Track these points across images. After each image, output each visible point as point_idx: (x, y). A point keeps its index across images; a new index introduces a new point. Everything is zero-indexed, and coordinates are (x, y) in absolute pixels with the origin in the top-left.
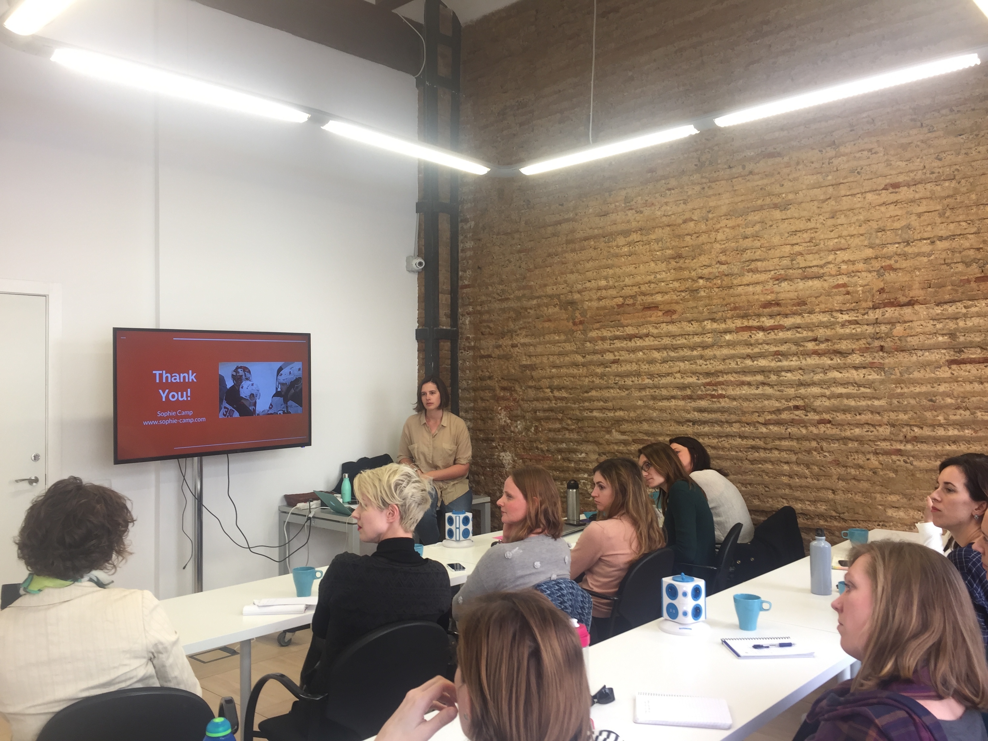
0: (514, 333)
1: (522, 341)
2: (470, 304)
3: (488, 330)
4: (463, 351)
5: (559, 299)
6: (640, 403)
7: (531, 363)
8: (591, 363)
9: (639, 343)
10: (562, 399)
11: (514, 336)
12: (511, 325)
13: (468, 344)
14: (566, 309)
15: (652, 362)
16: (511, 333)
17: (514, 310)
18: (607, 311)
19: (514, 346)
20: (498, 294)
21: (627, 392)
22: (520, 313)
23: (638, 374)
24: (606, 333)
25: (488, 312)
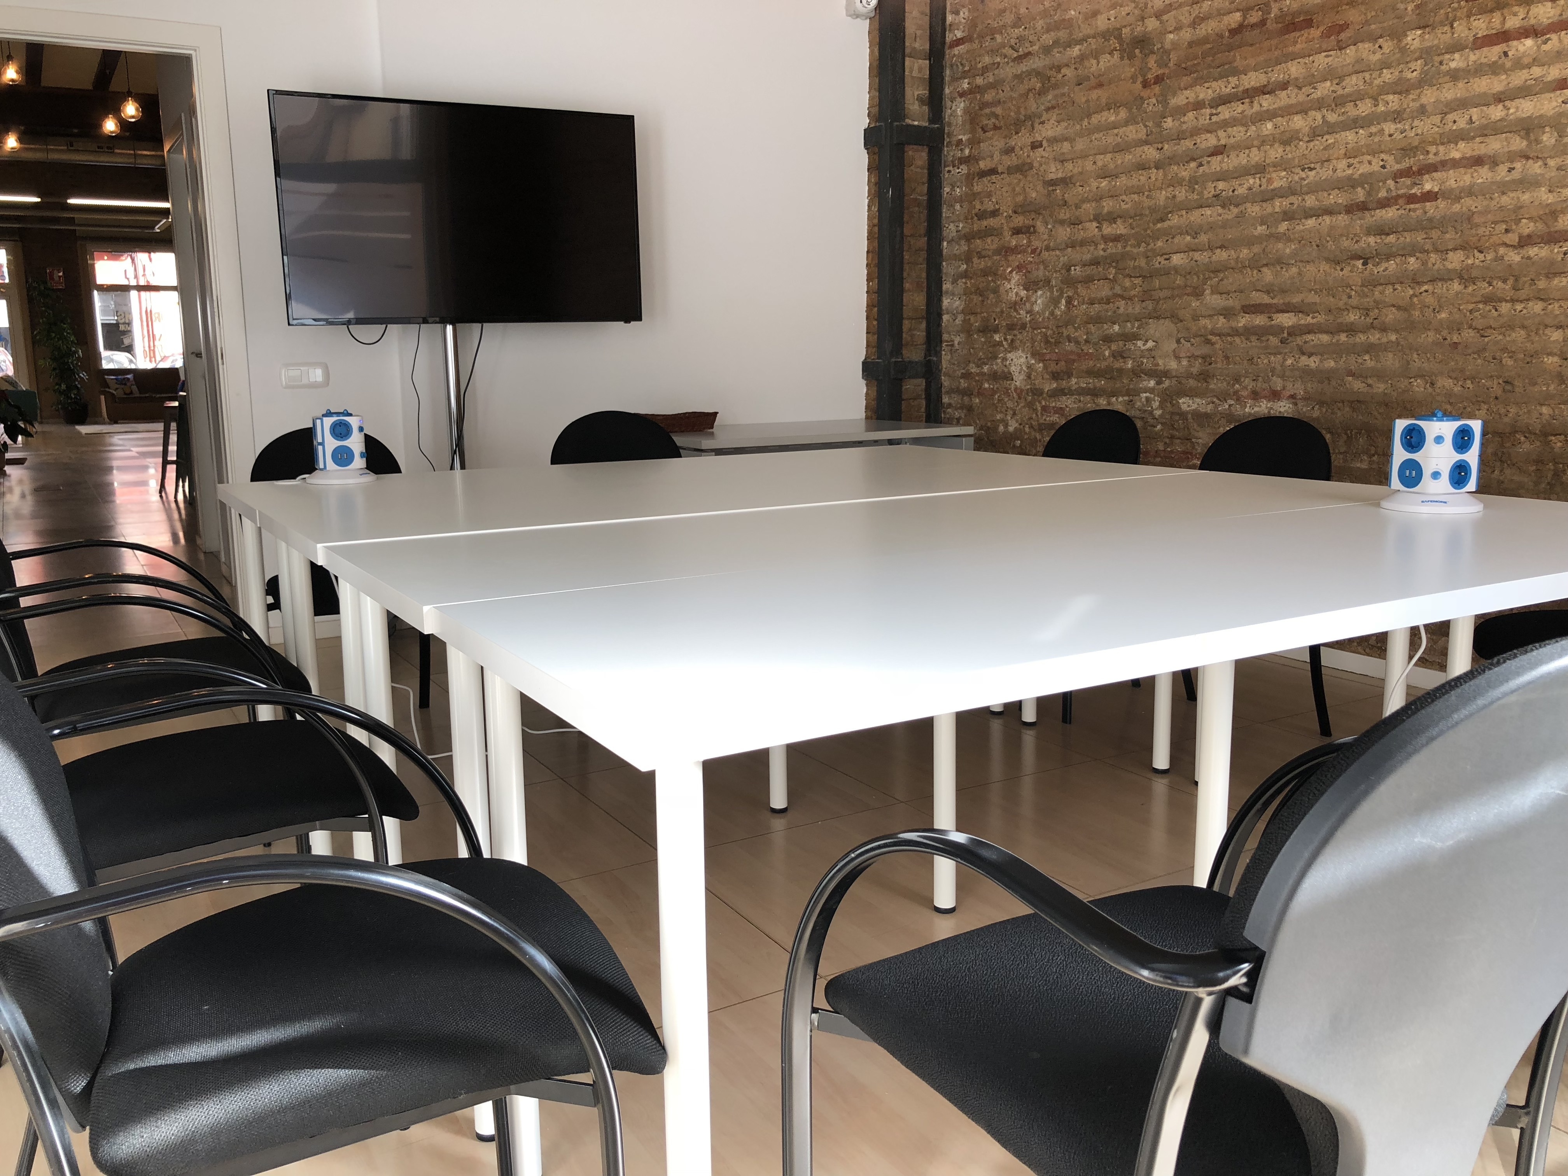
0: (1037, 121)
1: (1050, 133)
2: (965, 75)
3: (993, 120)
4: (951, 168)
5: (1119, 38)
6: (1261, 229)
7: (1064, 175)
8: (1172, 160)
9: (1266, 102)
10: (1116, 239)
11: (1036, 125)
12: (1032, 105)
13: (959, 154)
14: (1131, 57)
15: (1288, 139)
16: (1031, 120)
17: (1038, 73)
18: (1209, 46)
19: (1035, 146)
20: (1012, 47)
21: (1235, 210)
22: (1049, 78)
23: (1260, 169)
24: (1205, 93)
25: (992, 86)
